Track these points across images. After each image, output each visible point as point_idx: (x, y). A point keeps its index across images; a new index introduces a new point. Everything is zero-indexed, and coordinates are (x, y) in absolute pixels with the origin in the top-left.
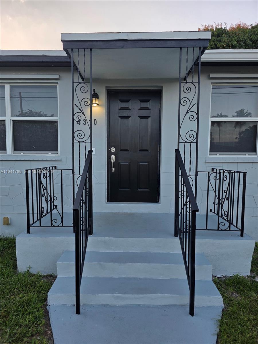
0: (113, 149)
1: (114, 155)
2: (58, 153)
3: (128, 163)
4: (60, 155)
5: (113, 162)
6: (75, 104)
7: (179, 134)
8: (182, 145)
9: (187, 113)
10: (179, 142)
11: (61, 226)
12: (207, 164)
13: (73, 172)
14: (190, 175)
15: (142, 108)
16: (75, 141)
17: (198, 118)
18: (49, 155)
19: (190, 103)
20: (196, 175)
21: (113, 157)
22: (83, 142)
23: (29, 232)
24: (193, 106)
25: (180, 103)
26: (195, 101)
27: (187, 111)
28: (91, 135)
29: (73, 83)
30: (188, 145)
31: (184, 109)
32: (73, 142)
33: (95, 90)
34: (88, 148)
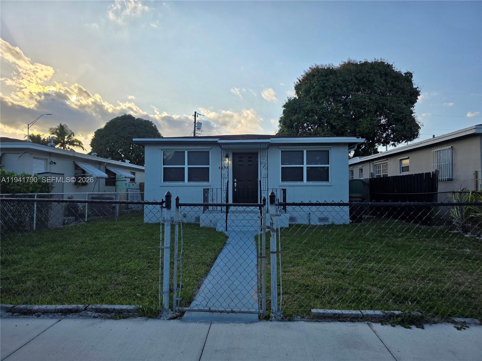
0: (235, 180)
2: (209, 182)
3: (243, 187)
5: (235, 186)
6: (222, 164)
7: (261, 175)
8: (262, 179)
10: (261, 178)
13: (221, 189)
14: (265, 190)
15: (249, 161)
17: (267, 169)
18: (205, 183)
19: (265, 164)
20: (268, 190)
21: (235, 184)
22: (225, 178)
23: (204, 213)
25: (261, 164)
27: (264, 167)
28: (228, 175)
30: (264, 179)
31: (262, 166)
32: (221, 178)
33: (227, 154)
34: (227, 180)
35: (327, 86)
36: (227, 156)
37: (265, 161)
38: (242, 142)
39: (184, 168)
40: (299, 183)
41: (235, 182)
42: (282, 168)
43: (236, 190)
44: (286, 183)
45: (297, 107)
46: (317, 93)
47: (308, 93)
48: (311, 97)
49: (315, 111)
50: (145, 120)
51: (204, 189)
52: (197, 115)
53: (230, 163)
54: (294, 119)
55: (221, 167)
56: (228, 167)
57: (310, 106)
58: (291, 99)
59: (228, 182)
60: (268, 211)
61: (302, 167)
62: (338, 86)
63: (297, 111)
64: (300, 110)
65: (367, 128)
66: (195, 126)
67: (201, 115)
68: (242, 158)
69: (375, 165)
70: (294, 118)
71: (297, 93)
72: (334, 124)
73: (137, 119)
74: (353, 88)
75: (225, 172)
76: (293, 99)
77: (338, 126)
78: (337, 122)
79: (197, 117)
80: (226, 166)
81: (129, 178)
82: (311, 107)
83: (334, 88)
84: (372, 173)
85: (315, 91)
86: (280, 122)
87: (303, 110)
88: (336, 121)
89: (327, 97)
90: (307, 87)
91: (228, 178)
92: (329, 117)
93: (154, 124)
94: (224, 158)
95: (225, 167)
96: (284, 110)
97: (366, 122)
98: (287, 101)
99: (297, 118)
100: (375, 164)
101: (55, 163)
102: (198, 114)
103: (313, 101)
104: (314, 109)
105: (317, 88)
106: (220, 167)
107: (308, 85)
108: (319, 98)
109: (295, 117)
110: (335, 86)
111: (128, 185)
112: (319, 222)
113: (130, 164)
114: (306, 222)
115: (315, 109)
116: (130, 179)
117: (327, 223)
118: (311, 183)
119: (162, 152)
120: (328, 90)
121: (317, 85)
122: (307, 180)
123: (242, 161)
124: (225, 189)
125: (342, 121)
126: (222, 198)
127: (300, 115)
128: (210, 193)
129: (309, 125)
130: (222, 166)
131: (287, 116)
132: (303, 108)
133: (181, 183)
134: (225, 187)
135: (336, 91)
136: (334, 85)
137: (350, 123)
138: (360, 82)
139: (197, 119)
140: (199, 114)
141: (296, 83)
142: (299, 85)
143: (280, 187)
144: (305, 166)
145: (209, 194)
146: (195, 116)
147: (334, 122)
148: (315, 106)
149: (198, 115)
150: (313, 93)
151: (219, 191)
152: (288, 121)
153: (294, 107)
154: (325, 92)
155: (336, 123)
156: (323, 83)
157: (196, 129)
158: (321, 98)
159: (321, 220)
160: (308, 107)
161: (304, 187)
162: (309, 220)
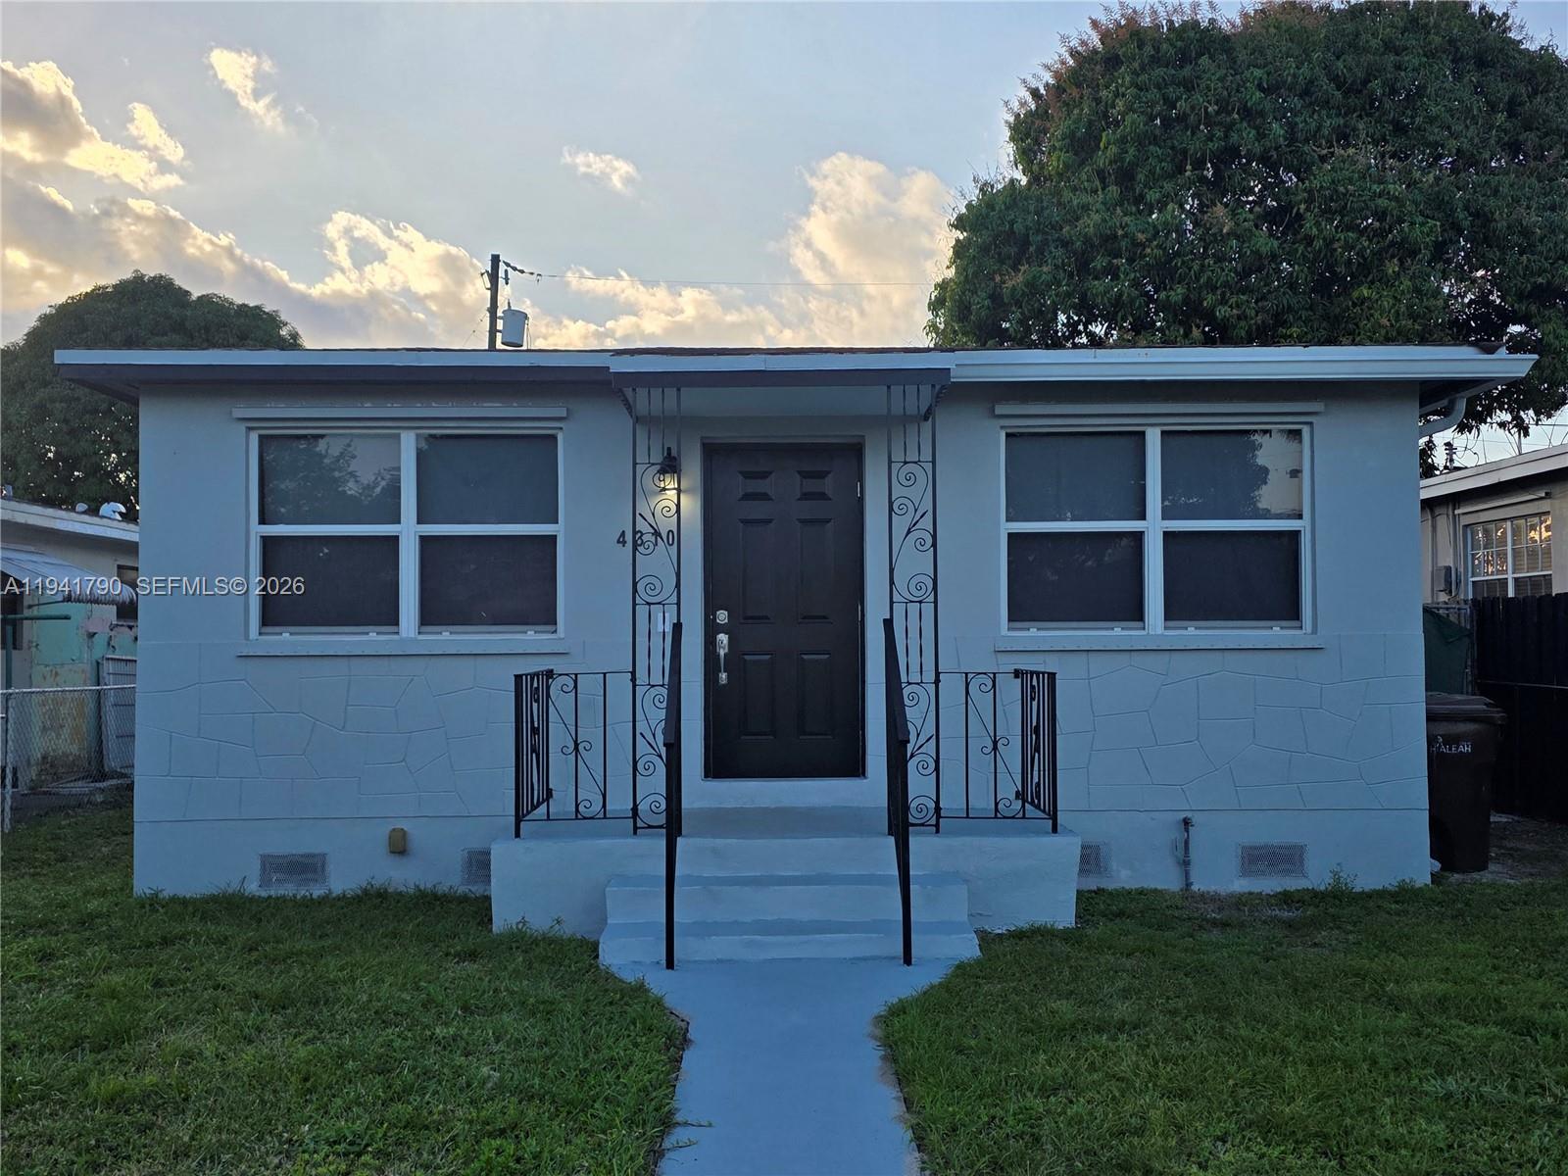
0: (722, 616)
1: (726, 634)
2: (555, 631)
3: (769, 656)
4: (562, 636)
5: (722, 653)
6: (640, 514)
7: (892, 582)
8: (899, 609)
9: (909, 532)
10: (892, 603)
11: (602, 816)
12: (999, 655)
13: (633, 680)
14: (922, 682)
15: (806, 496)
16: (638, 600)
17: (934, 545)
18: (530, 637)
19: (916, 510)
20: (937, 682)
21: (723, 638)
22: (659, 603)
23: (517, 835)
24: (922, 517)
25: (891, 509)
26: (927, 505)
27: (909, 529)
28: (678, 585)
29: (635, 464)
30: (914, 608)
31: (901, 524)
32: (634, 604)
33: (669, 449)
34: (671, 618)
35: (1188, 111)
36: (670, 466)
37: (917, 492)
38: (770, 368)
39: (394, 540)
40: (1118, 633)
41: (723, 629)
42: (1012, 538)
43: (724, 676)
44: (1035, 634)
45: (1028, 228)
46: (1132, 151)
47: (1083, 155)
48: (1102, 175)
49: (1123, 244)
50: (243, 308)
51: (518, 678)
52: (501, 274)
53: (692, 506)
54: (1014, 288)
55: (635, 532)
56: (676, 537)
57: (1097, 217)
58: (992, 187)
59: (677, 628)
60: (939, 817)
62: (1247, 113)
63: (1026, 243)
64: (1045, 242)
65: (1394, 334)
67: (522, 272)
68: (764, 475)
69: (1466, 526)
70: (1015, 281)
71: (1026, 155)
72: (1222, 312)
73: (200, 298)
74: (1319, 129)
75: (656, 562)
76: (1000, 187)
77: (1243, 323)
78: (1238, 306)
79: (501, 281)
80: (667, 524)
81: (112, 602)
82: (1104, 220)
83: (1220, 124)
84: (1448, 569)
85: (1123, 140)
86: (935, 306)
87: (1058, 239)
88: (1233, 300)
89: (1188, 173)
90: (1079, 120)
91: (678, 604)
92: (1198, 279)
93: (289, 327)
94: (648, 478)
95: (657, 534)
96: (958, 241)
97: (1391, 301)
98: (974, 195)
99: (1031, 285)
100: (1465, 520)
102: (508, 265)
103: (1114, 190)
104: (1120, 232)
105: (1133, 123)
106: (623, 534)
107: (1086, 110)
108: (1141, 177)
109: (1020, 278)
110: (1229, 113)
111: (100, 641)
112: (1245, 872)
113: (124, 525)
114: (1163, 878)
115: (1125, 236)
116: (114, 608)
117: (1293, 884)
118: (1193, 633)
119: (254, 437)
120: (1193, 134)
121: (1130, 109)
122: (1169, 615)
123: (765, 497)
124: (657, 679)
126: (638, 736)
127: (1045, 269)
128: (560, 700)
129: (1081, 327)
130: (641, 525)
131: (976, 275)
132: (1061, 229)
133: (372, 638)
134: (660, 664)
135: (1234, 137)
136: (1224, 107)
137: (1303, 308)
138: (1352, 101)
139: (505, 292)
140: (515, 269)
141: (1016, 105)
142: (1029, 114)
143: (1002, 658)
144: (1154, 527)
145: (551, 708)
146: (494, 277)
147: (1223, 301)
148: (1127, 219)
149: (509, 269)
150: (1113, 149)
151: (620, 685)
152: (980, 302)
153: (1012, 223)
154: (1173, 148)
155: (1231, 307)
156: (1166, 99)
158: (1153, 180)
159: (1256, 858)
160: (1090, 223)
161: (1150, 658)
162: (1186, 863)
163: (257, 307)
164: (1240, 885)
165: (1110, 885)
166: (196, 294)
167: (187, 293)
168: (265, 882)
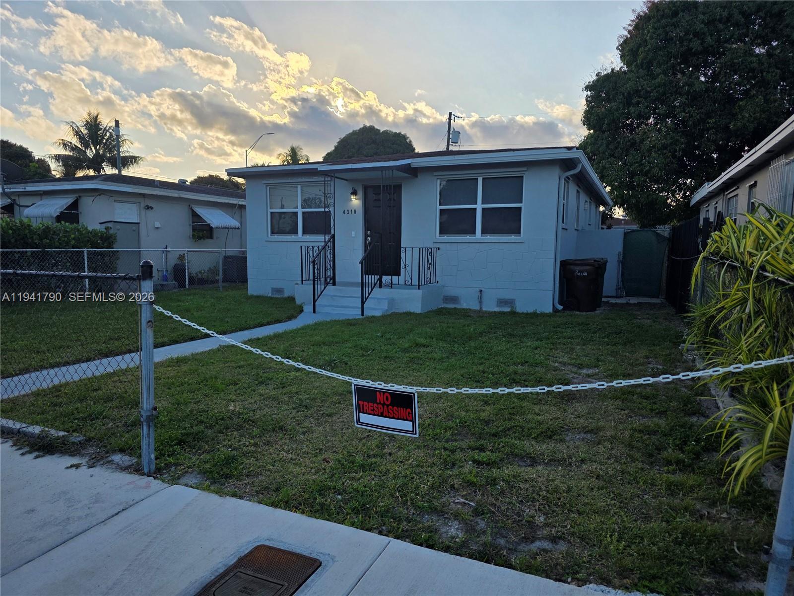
36: (354, 193)
40: (469, 237)
41: (369, 236)
42: (441, 210)
44: (447, 238)
53: (359, 203)
56: (356, 211)
61: (475, 209)
66: (449, 138)
68: (379, 194)
83: (686, 39)
89: (673, 61)
101: (152, 208)
110: (689, 35)
112: (498, 306)
114: (474, 306)
118: (489, 238)
120: (674, 45)
122: (482, 233)
123: (380, 200)
125: (702, 108)
141: (621, 38)
144: (479, 207)
150: (644, 54)
154: (667, 52)
156: (666, 32)
157: (450, 143)
158: (659, 65)
159: (502, 302)
161: (474, 244)
162: (481, 302)
163: (400, 133)
164: (497, 309)
165: (458, 306)
166: (382, 130)
167: (379, 130)
168: (272, 294)
